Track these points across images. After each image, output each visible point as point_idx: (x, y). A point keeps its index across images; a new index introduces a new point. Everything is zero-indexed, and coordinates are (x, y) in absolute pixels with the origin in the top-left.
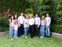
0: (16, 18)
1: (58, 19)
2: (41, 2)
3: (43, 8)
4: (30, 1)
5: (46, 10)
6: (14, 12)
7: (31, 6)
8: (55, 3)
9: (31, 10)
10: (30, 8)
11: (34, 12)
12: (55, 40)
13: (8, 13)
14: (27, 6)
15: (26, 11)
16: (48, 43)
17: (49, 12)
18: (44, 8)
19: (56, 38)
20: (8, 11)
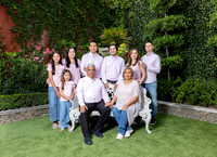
0: (72, 61)
1: (211, 62)
2: (153, 5)
3: (160, 25)
4: (116, 3)
5: (170, 33)
6: (64, 42)
7: (119, 18)
8: (202, 7)
9: (121, 32)
10: (115, 26)
11: (130, 38)
12: (202, 129)
13: (43, 43)
14: (107, 19)
15: (103, 36)
16: (180, 138)
17: (181, 37)
18: (165, 23)
19: (207, 124)
20: (43, 37)
